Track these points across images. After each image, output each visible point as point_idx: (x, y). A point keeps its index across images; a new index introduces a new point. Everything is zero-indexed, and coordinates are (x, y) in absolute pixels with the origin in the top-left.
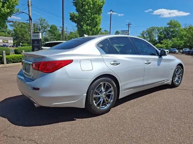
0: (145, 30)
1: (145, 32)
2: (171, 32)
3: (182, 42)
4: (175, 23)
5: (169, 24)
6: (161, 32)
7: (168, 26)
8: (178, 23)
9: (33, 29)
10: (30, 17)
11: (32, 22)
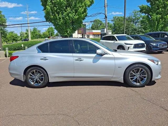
9: (107, 24)
10: (105, 15)
11: (107, 19)
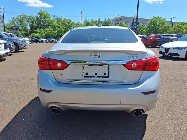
0: (16, 18)
1: (16, 20)
2: (42, 22)
3: (56, 32)
4: (45, 14)
5: (39, 14)
6: (33, 21)
7: (39, 16)
8: (48, 14)
